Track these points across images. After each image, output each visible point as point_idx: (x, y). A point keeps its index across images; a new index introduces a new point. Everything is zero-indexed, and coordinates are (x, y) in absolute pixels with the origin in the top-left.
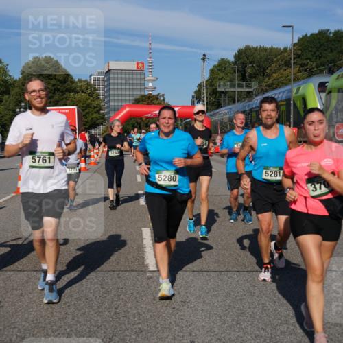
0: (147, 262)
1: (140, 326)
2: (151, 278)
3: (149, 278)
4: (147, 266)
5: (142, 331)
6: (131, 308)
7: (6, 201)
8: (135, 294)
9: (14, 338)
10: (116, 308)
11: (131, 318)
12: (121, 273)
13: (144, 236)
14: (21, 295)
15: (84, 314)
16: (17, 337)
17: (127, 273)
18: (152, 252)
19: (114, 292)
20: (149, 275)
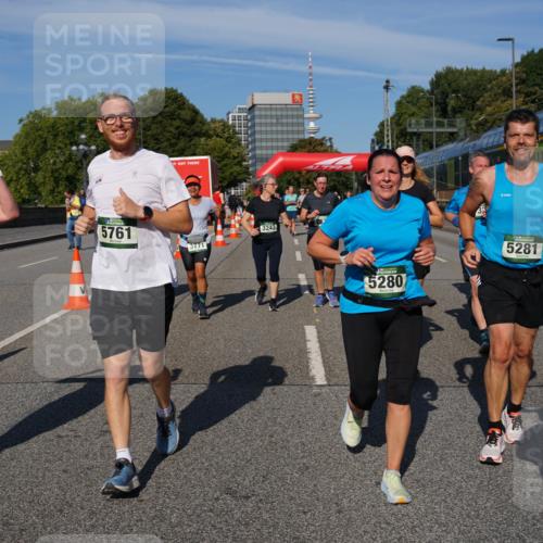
0: (313, 372)
1: (305, 461)
2: (319, 394)
3: (316, 395)
4: (313, 378)
5: (307, 468)
6: (292, 435)
8: (297, 417)
10: (271, 436)
11: (292, 449)
13: (309, 336)
14: (142, 415)
15: (227, 442)
18: (319, 359)
19: (268, 414)
20: (315, 390)
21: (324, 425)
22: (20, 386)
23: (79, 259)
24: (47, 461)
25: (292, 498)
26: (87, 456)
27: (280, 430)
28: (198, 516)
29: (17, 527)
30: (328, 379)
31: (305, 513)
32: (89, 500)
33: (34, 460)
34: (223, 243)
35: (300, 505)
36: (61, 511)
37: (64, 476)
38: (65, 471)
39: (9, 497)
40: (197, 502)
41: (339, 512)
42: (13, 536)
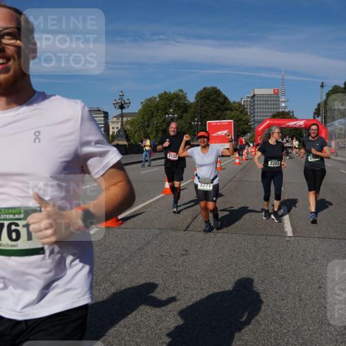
0: (286, 230)
1: (283, 274)
2: (290, 241)
3: (288, 241)
4: (286, 233)
5: (284, 278)
6: (276, 261)
7: (187, 184)
8: (278, 252)
9: (198, 275)
10: (266, 261)
11: (277, 267)
12: (268, 237)
14: (201, 247)
15: (244, 263)
16: (200, 275)
17: (272, 237)
18: (289, 223)
19: (264, 250)
20: (287, 239)
21: (292, 256)
22: (143, 230)
24: (157, 267)
25: (277, 292)
26: (175, 265)
27: (270, 258)
30: (294, 234)
31: (283, 300)
32: (177, 287)
34: (239, 163)
35: (280, 296)
37: (164, 274)
38: (165, 272)
41: (301, 300)
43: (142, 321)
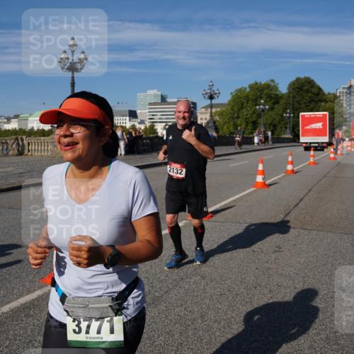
22: (233, 224)
23: (262, 163)
24: (248, 262)
26: (267, 262)
28: (325, 299)
29: (234, 293)
32: (269, 284)
33: (242, 261)
34: (334, 158)
36: (256, 288)
38: (257, 269)
39: (230, 278)
40: (324, 292)
42: (233, 297)
43: (233, 317)
